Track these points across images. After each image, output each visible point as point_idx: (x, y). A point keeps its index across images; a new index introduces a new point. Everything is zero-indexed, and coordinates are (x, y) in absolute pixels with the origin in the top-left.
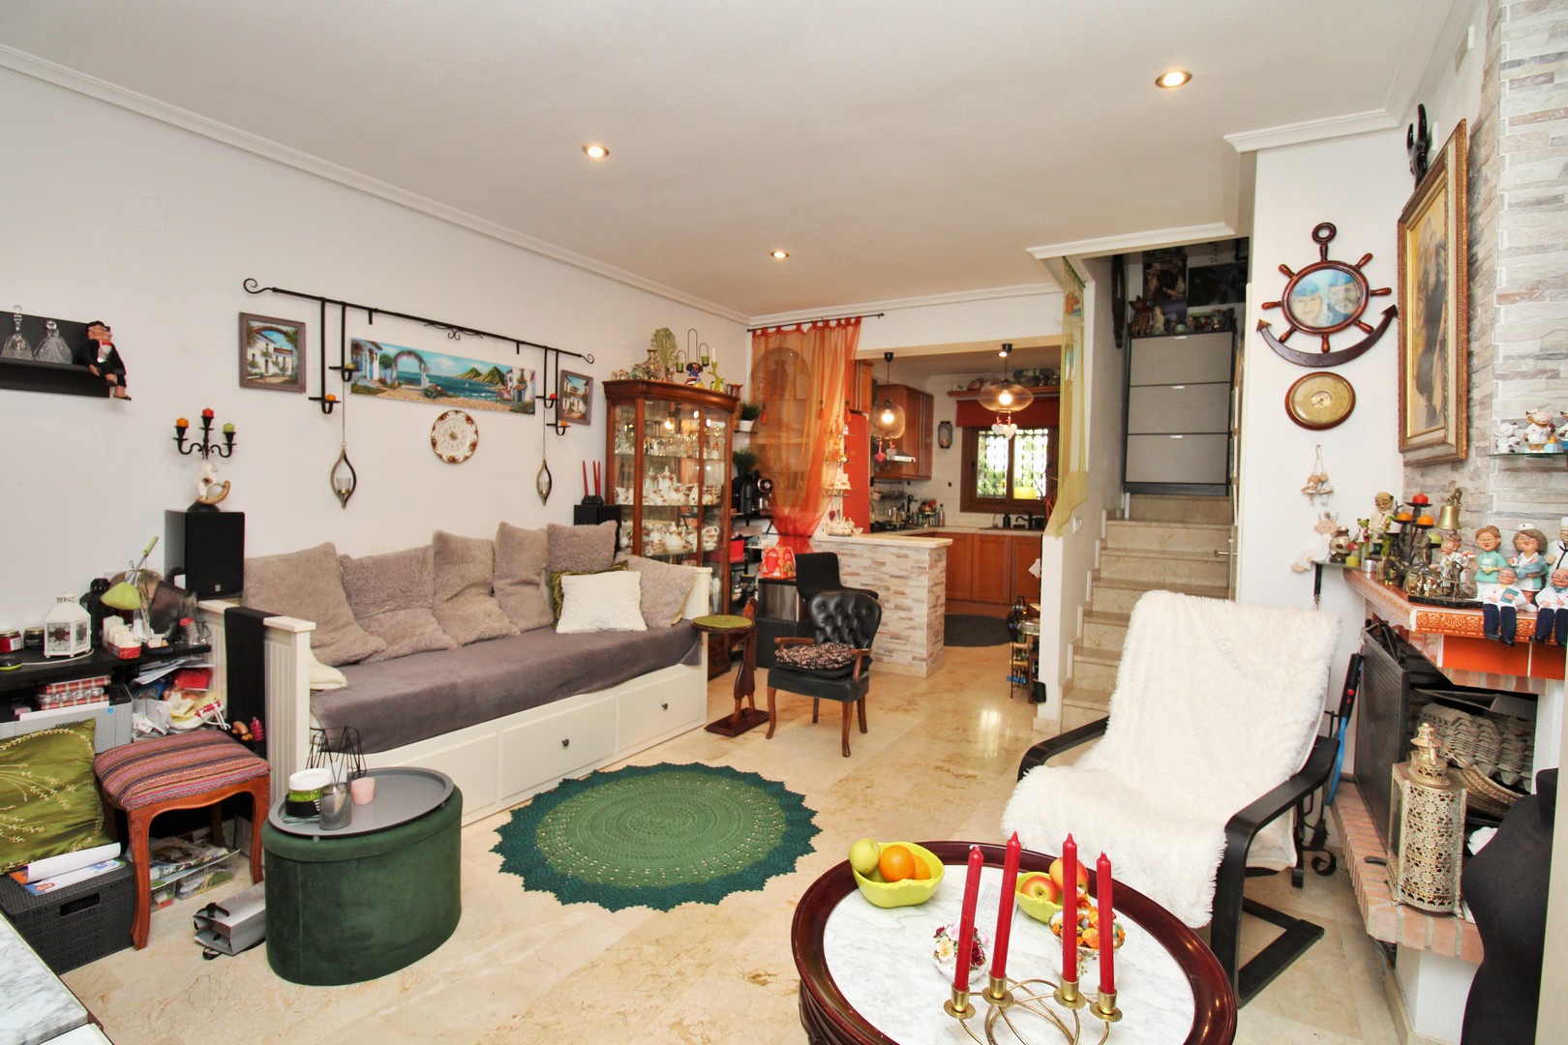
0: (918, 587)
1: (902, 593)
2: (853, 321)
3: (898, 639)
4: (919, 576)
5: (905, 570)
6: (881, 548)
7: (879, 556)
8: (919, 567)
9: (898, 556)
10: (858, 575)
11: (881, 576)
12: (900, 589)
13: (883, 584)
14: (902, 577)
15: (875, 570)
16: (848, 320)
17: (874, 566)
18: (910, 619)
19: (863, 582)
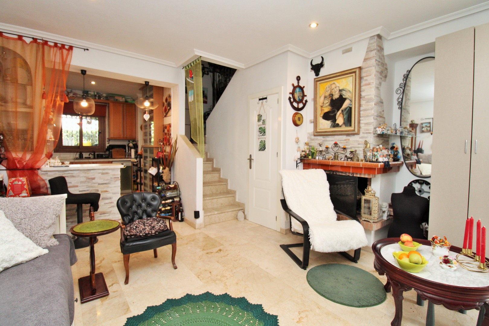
0: (115, 187)
1: (106, 191)
2: (67, 47)
3: (104, 214)
4: (115, 181)
5: (107, 180)
6: (92, 171)
7: (91, 175)
8: (115, 178)
9: (103, 174)
10: (77, 186)
11: (92, 185)
12: (105, 190)
13: (94, 189)
14: (105, 184)
15: (89, 182)
16: (63, 46)
17: (88, 180)
18: (111, 203)
19: (80, 190)
